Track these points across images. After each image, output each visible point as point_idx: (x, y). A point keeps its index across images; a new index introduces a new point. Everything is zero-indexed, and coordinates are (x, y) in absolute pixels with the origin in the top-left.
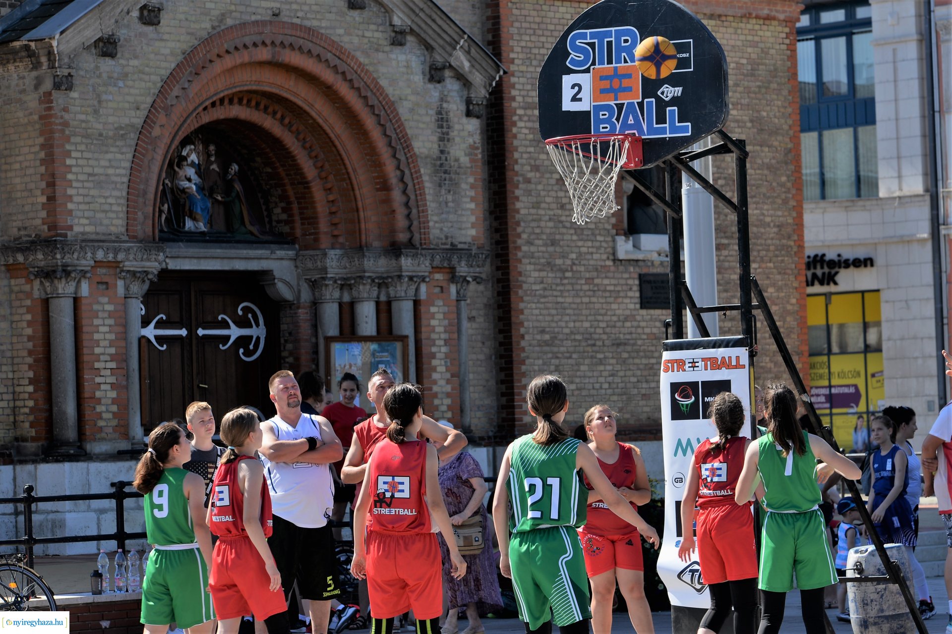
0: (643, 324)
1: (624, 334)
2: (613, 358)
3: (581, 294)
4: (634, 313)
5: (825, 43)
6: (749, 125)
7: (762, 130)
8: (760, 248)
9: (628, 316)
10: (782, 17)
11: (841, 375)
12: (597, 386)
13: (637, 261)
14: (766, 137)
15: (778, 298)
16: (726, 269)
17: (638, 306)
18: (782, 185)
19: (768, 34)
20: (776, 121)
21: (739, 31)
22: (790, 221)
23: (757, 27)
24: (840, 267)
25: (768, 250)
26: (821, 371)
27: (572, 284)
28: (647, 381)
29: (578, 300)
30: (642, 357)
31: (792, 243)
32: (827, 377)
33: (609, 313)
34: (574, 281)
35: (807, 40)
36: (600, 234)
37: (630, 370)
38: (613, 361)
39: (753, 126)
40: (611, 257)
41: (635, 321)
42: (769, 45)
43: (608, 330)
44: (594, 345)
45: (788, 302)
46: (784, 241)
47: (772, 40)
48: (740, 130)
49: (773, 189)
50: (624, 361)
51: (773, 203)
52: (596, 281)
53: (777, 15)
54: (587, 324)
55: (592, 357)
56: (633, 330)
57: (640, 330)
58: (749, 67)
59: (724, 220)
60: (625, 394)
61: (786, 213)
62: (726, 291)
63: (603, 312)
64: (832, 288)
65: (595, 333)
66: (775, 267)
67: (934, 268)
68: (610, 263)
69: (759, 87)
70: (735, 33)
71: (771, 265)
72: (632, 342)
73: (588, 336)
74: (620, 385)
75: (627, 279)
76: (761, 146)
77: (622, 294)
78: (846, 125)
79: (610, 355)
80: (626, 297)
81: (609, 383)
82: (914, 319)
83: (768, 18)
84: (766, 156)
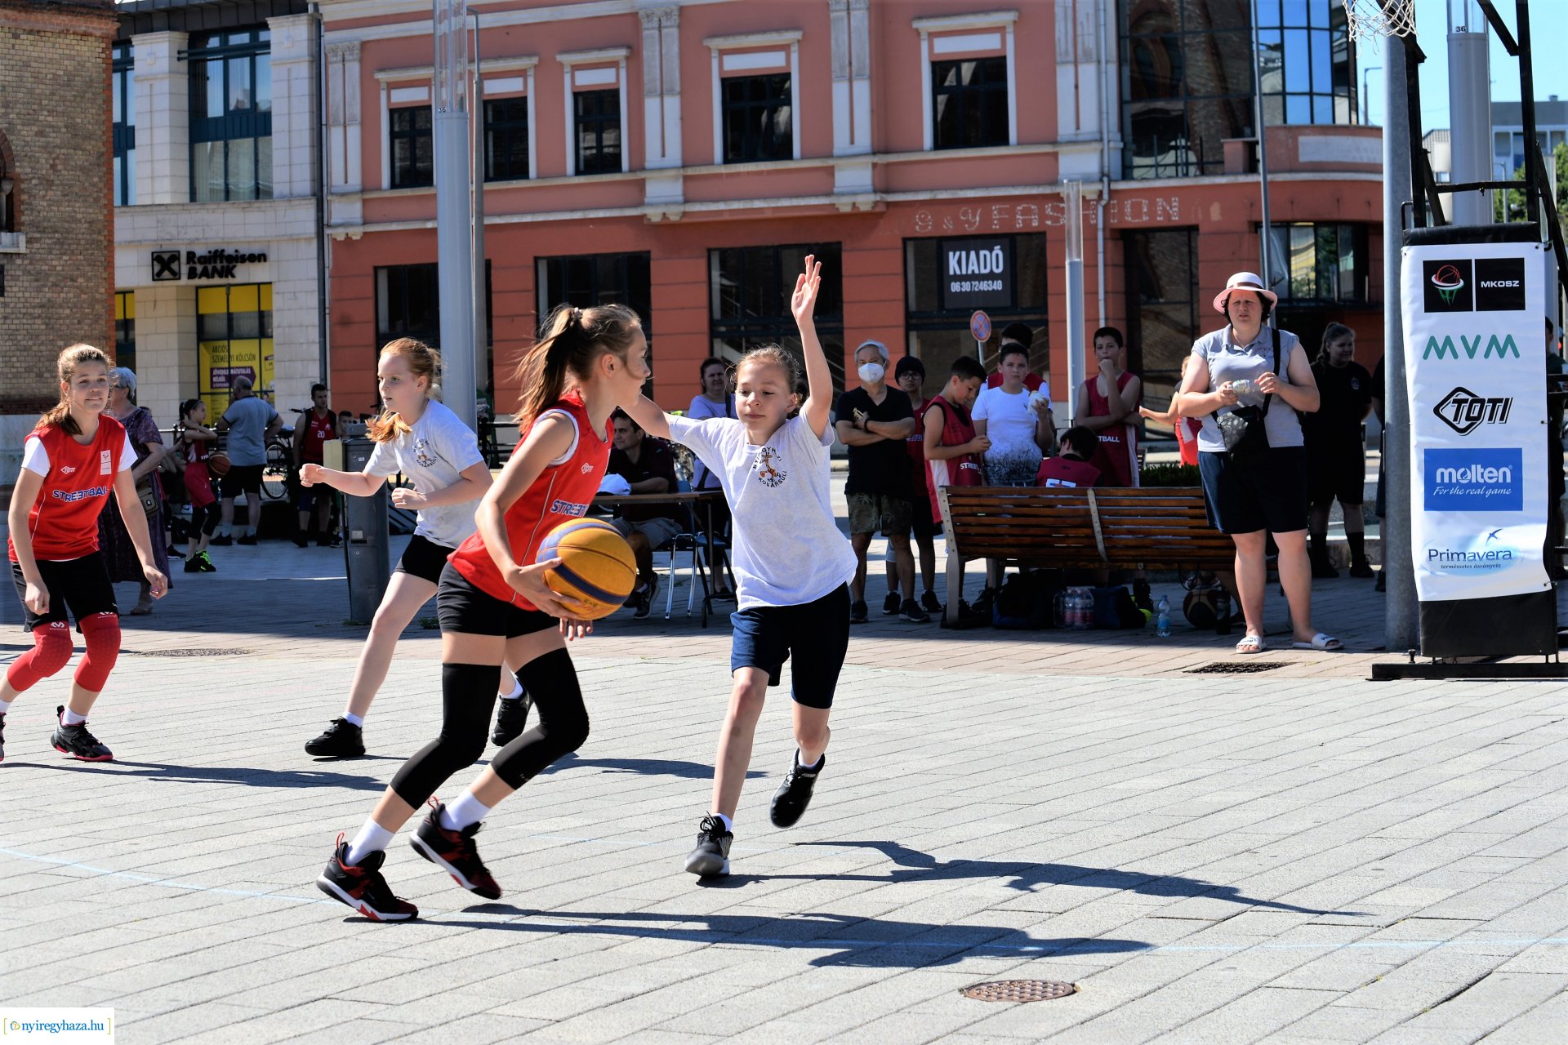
5: (233, 63)
6: (64, 130)
8: (70, 242)
10: (98, 33)
11: (240, 358)
14: (80, 141)
15: (87, 287)
16: (38, 261)
18: (94, 185)
19: (86, 48)
20: (90, 127)
21: (57, 46)
22: (101, 217)
23: (75, 42)
24: (237, 262)
25: (78, 244)
26: (222, 354)
31: (102, 238)
32: (227, 359)
35: (217, 59)
39: (68, 132)
42: (84, 59)
45: (97, 291)
46: (95, 236)
47: (88, 54)
49: (85, 189)
51: (85, 201)
53: (94, 32)
58: (66, 78)
59: (37, 216)
61: (97, 211)
62: (37, 280)
64: (230, 280)
66: (85, 260)
67: (318, 264)
69: (75, 96)
70: (53, 47)
71: (82, 257)
76: (75, 149)
78: (248, 136)
82: (301, 309)
83: (85, 34)
84: (79, 158)
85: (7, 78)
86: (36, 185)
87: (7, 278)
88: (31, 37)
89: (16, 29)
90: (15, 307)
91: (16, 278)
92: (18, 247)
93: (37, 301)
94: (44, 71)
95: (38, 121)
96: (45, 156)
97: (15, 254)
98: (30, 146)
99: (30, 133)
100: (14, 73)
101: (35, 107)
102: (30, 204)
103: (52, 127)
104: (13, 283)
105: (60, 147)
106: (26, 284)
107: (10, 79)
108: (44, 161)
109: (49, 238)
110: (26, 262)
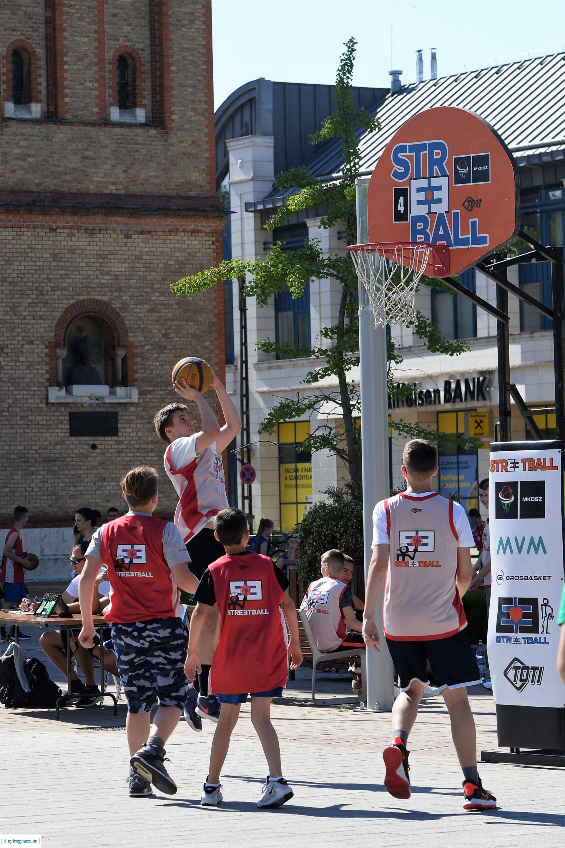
0: (71, 447)
1: (55, 454)
2: (44, 470)
3: (16, 427)
4: (65, 439)
6: (176, 307)
7: (188, 310)
9: (59, 441)
10: (207, 230)
12: (30, 489)
13: (68, 404)
14: (192, 314)
17: (68, 434)
18: (206, 348)
19: (196, 242)
20: (202, 303)
21: (168, 242)
23: (185, 238)
27: (9, 420)
28: (74, 486)
29: (14, 431)
30: (71, 469)
33: (41, 439)
34: (10, 418)
36: (34, 386)
37: (59, 478)
38: (45, 472)
40: (44, 401)
41: (65, 444)
42: (196, 250)
43: (40, 451)
44: (27, 462)
47: (199, 246)
48: (167, 311)
49: (197, 351)
50: (54, 472)
52: (29, 418)
53: (203, 229)
54: (20, 448)
55: (25, 470)
56: (63, 451)
57: (69, 451)
58: (177, 266)
59: (150, 374)
60: (54, 495)
63: (36, 439)
65: (28, 453)
68: (44, 405)
70: (164, 243)
72: (61, 459)
73: (22, 456)
74: (49, 489)
75: (58, 416)
76: (187, 321)
77: (53, 426)
79: (42, 468)
80: (57, 428)
81: (40, 488)
83: (195, 231)
84: (191, 327)
85: (120, 269)
86: (148, 350)
87: (119, 422)
88: (144, 236)
89: (128, 231)
90: (129, 444)
91: (130, 422)
92: (131, 398)
93: (152, 438)
94: (155, 262)
95: (150, 300)
96: (157, 327)
97: (129, 403)
98: (143, 321)
99: (143, 310)
100: (127, 265)
101: (148, 290)
102: (143, 365)
103: (165, 304)
104: (127, 426)
105: (172, 320)
106: (139, 426)
107: (123, 269)
108: (156, 331)
109: (162, 390)
110: (140, 409)
